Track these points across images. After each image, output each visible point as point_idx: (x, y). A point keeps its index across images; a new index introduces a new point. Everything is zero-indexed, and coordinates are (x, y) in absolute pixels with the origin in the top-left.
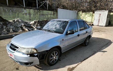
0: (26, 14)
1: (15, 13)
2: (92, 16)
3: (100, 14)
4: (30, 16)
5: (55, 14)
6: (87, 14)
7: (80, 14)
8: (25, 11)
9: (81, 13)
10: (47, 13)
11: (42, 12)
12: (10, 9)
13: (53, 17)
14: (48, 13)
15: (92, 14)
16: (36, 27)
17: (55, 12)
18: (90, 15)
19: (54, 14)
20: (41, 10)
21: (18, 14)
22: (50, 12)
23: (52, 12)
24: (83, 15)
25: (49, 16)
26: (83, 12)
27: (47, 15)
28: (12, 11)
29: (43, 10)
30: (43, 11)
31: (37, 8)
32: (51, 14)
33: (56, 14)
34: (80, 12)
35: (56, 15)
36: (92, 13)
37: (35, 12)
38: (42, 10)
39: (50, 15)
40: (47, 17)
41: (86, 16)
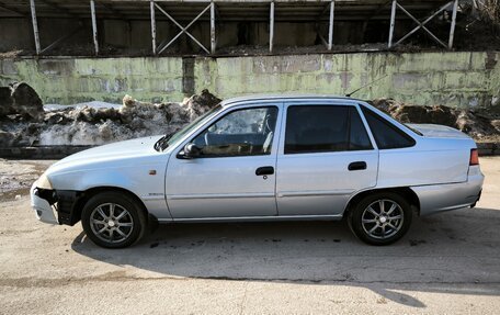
0: (330, 76)
1: (290, 74)
4: (345, 84)
8: (328, 63)
10: (442, 63)
11: (412, 60)
12: (275, 64)
14: (449, 62)
19: (490, 64)
20: (405, 55)
21: (300, 76)
22: (463, 57)
23: (480, 58)
25: (454, 78)
27: (442, 73)
28: (280, 68)
29: (420, 51)
30: (416, 55)
31: (390, 45)
32: (467, 70)
37: (372, 63)
38: (412, 51)
39: (461, 75)
40: (435, 84)
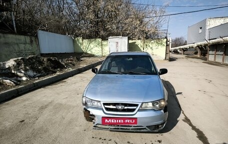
2: (102, 45)
3: (117, 43)
5: (34, 42)
6: (93, 42)
7: (79, 42)
9: (81, 41)
10: (16, 39)
11: (4, 37)
13: (30, 49)
14: (19, 39)
15: (101, 43)
16: (25, 74)
17: (33, 39)
18: (98, 44)
19: (31, 42)
22: (22, 38)
23: (28, 39)
24: (84, 44)
25: (22, 46)
26: (83, 38)
27: (17, 44)
29: (6, 33)
30: (5, 35)
32: (25, 43)
33: (36, 42)
34: (78, 39)
35: (36, 44)
36: (100, 40)
39: (24, 45)
40: (16, 49)
41: (92, 45)
